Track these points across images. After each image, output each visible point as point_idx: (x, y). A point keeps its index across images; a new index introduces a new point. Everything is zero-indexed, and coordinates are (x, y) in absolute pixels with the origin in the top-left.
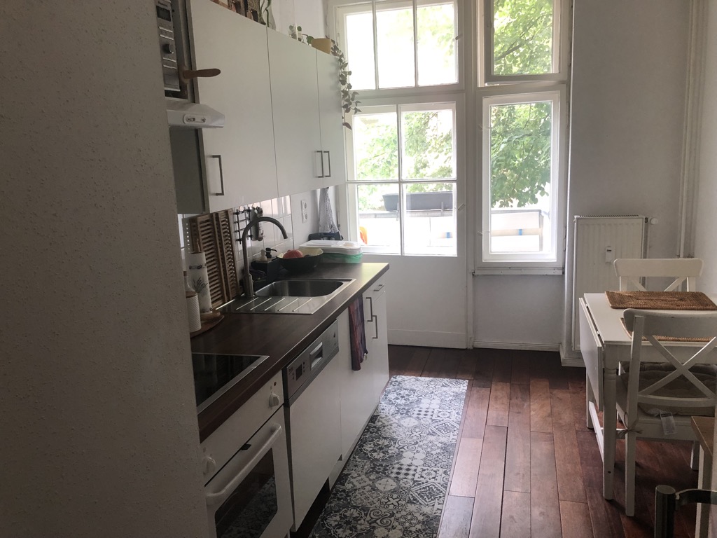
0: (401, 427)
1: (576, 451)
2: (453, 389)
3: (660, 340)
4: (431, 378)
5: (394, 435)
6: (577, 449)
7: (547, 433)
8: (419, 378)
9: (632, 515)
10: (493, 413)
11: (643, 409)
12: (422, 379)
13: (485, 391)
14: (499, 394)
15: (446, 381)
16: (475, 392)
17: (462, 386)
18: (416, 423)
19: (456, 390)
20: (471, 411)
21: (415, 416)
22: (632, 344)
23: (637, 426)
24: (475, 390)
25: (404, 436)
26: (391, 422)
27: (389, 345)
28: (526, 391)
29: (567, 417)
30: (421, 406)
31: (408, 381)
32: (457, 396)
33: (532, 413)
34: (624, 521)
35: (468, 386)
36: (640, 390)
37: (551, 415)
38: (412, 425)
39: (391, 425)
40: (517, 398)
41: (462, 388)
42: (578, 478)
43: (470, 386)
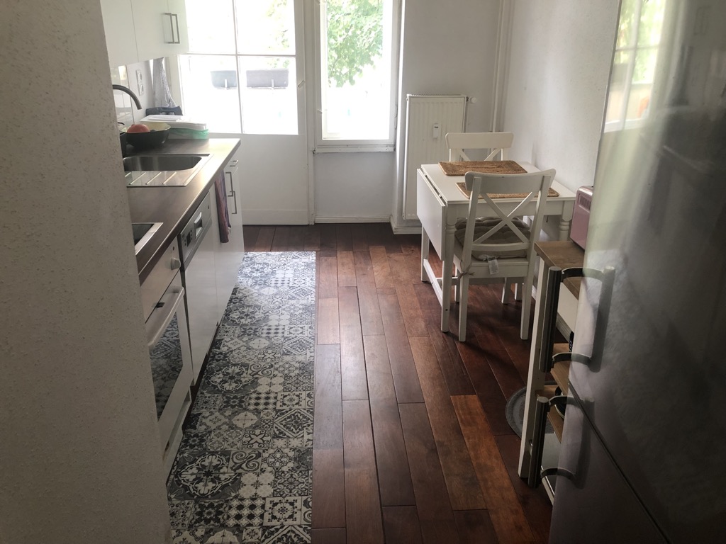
0: (263, 296)
1: (415, 299)
2: (304, 260)
3: (492, 198)
4: (281, 253)
5: (257, 303)
6: (416, 298)
7: (390, 288)
8: (270, 253)
9: (464, 340)
10: (342, 277)
11: (476, 257)
12: (272, 253)
13: (330, 259)
14: (345, 260)
15: (295, 253)
16: (323, 261)
17: (311, 257)
18: (275, 291)
19: (307, 260)
20: (323, 277)
21: (273, 285)
22: (470, 203)
23: (471, 270)
24: (323, 259)
25: (266, 302)
26: (251, 293)
27: (243, 226)
28: (367, 256)
29: (404, 274)
30: (277, 276)
31: (260, 256)
32: (308, 265)
33: (375, 274)
34: (458, 345)
35: (316, 256)
36: (474, 240)
37: (391, 274)
38: (271, 293)
39: (252, 295)
40: (360, 263)
41: (311, 258)
42: (420, 319)
43: (318, 257)
